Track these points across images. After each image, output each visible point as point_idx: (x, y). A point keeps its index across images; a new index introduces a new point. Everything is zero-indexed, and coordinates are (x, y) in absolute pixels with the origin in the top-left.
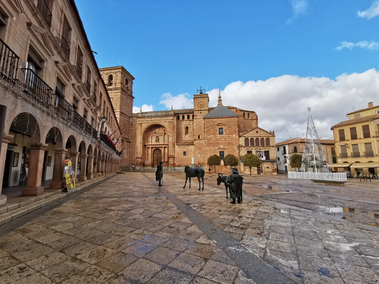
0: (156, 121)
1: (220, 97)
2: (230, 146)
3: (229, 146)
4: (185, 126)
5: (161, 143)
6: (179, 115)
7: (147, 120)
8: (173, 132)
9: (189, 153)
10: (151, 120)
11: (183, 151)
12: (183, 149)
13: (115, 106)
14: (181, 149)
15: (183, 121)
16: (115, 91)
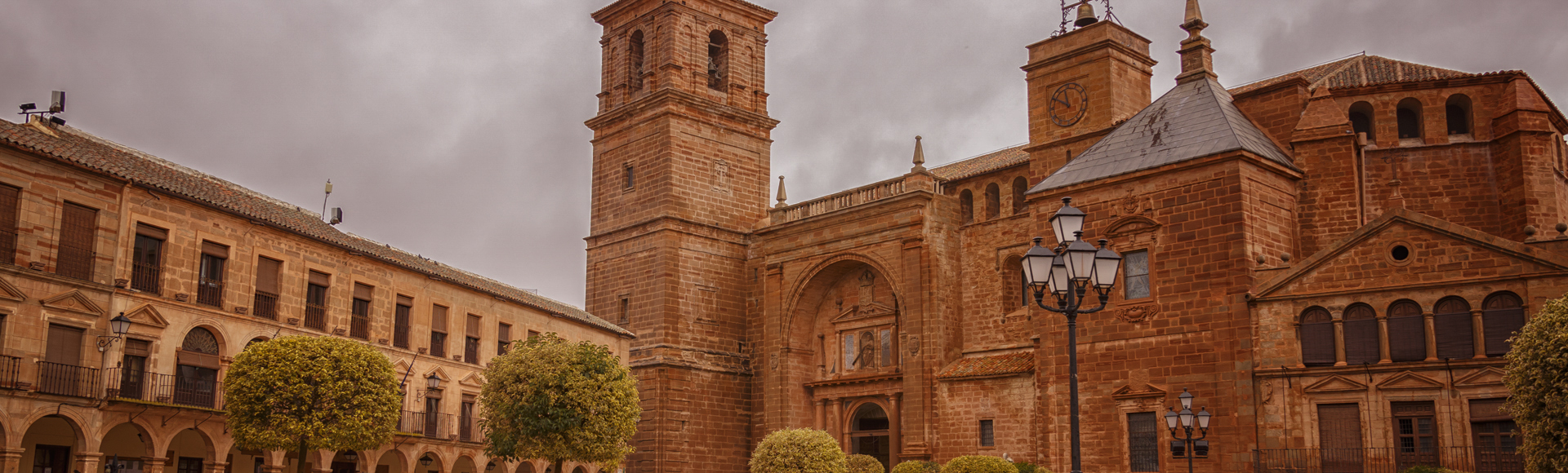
0: (847, 243)
1: (1194, 26)
2: (1196, 371)
3: (1184, 371)
4: (1004, 253)
5: (883, 371)
6: (970, 187)
7: (801, 247)
8: (922, 301)
9: (1009, 428)
10: (819, 239)
11: (977, 415)
12: (977, 406)
13: (650, 189)
14: (963, 403)
15: (990, 224)
16: (649, 114)
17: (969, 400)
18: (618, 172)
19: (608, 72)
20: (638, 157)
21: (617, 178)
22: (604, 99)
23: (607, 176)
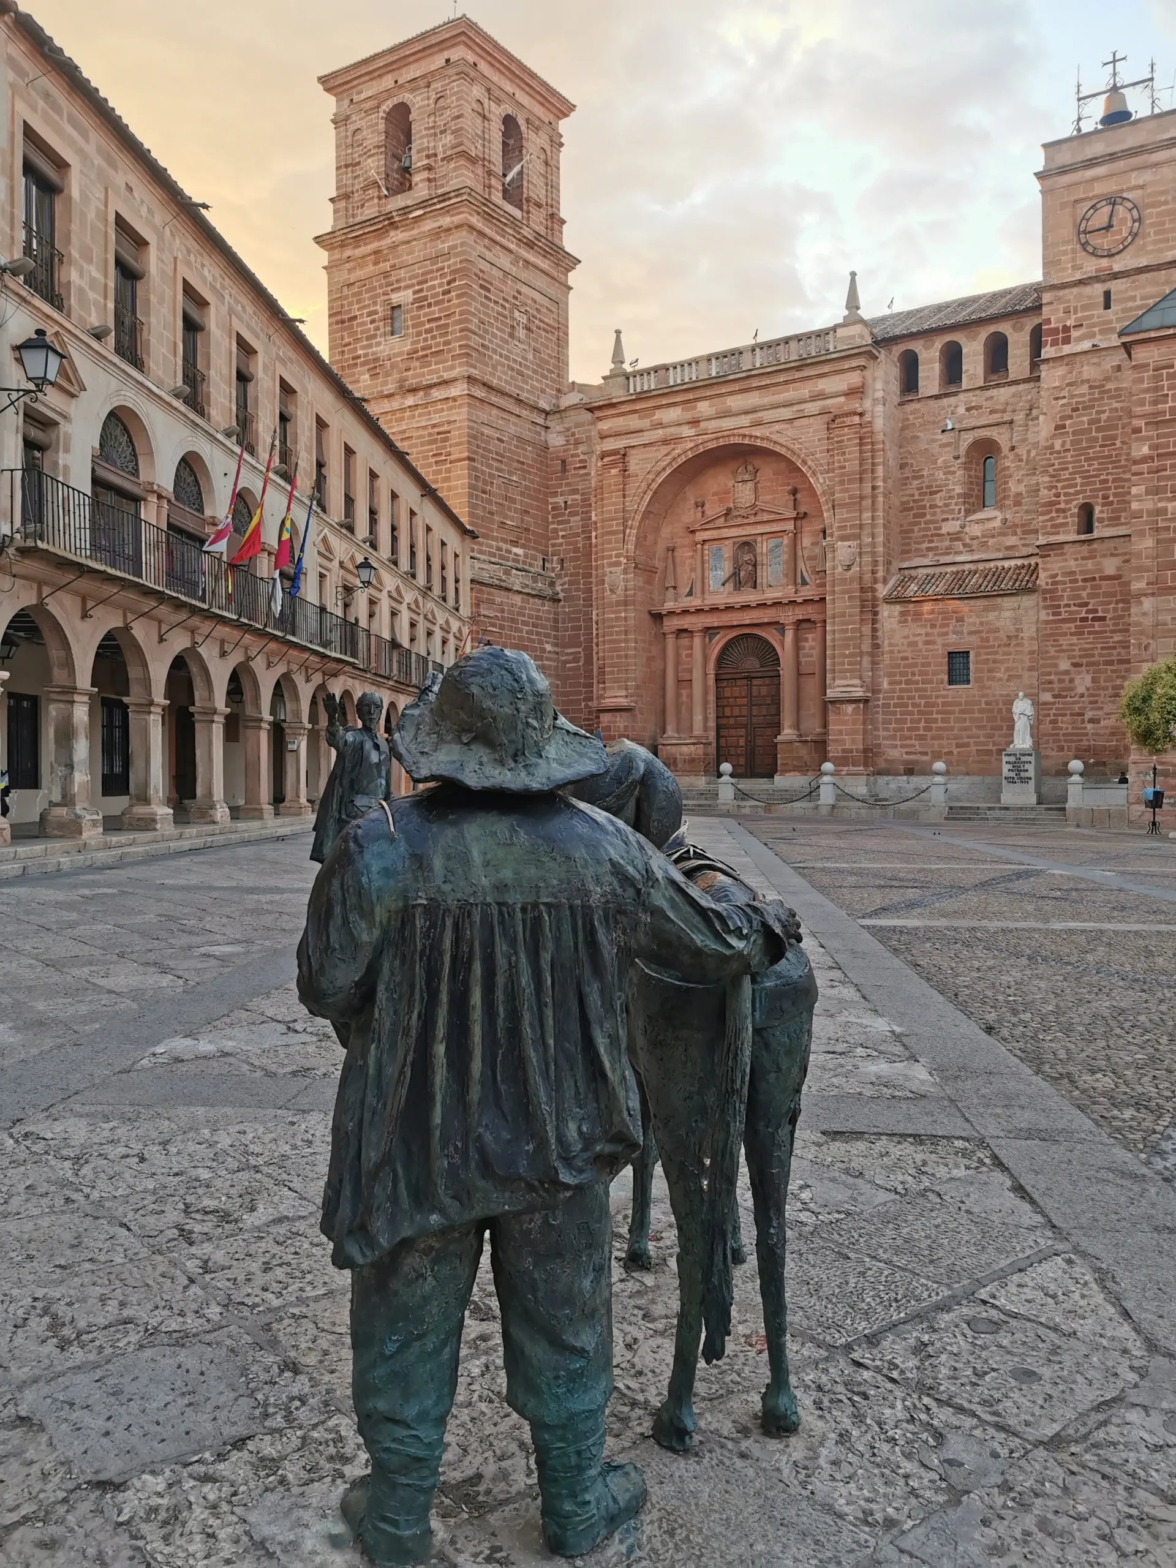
0: (736, 420)
4: (969, 438)
5: (771, 595)
6: (917, 346)
7: (660, 425)
8: (862, 498)
9: (995, 661)
10: (689, 416)
11: (944, 645)
12: (946, 634)
13: (434, 338)
14: (923, 631)
15: (947, 395)
16: (428, 225)
17: (933, 626)
18: (376, 312)
19: (346, 166)
20: (410, 291)
21: (373, 322)
22: (343, 204)
23: (355, 318)
